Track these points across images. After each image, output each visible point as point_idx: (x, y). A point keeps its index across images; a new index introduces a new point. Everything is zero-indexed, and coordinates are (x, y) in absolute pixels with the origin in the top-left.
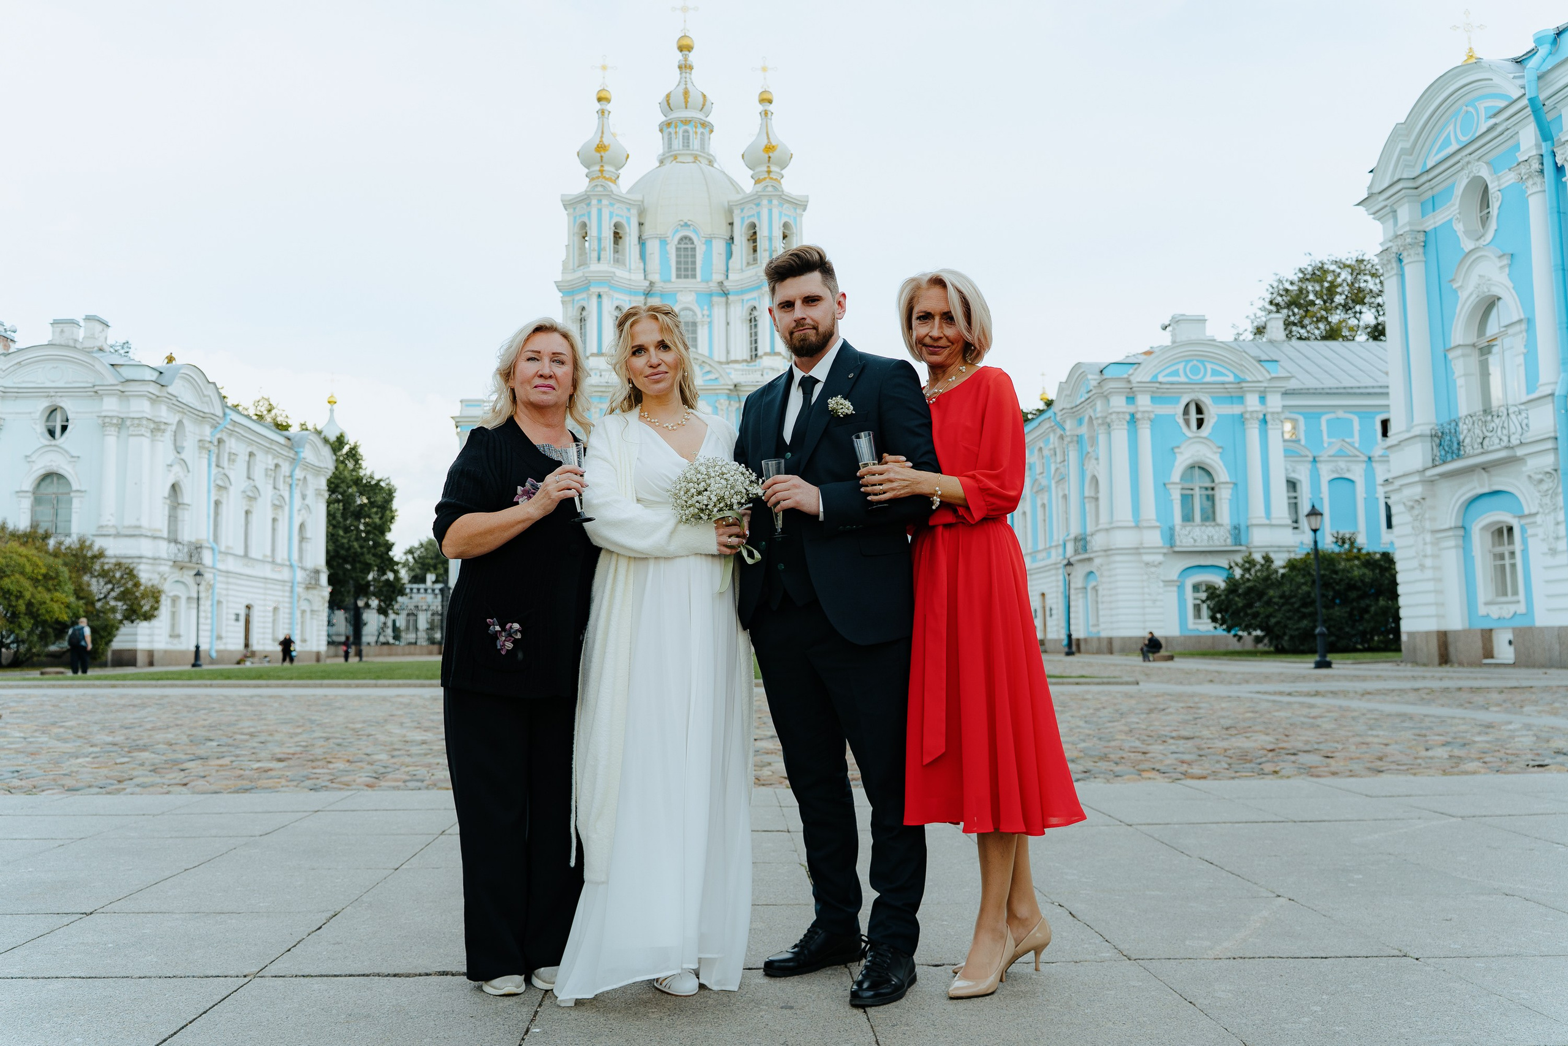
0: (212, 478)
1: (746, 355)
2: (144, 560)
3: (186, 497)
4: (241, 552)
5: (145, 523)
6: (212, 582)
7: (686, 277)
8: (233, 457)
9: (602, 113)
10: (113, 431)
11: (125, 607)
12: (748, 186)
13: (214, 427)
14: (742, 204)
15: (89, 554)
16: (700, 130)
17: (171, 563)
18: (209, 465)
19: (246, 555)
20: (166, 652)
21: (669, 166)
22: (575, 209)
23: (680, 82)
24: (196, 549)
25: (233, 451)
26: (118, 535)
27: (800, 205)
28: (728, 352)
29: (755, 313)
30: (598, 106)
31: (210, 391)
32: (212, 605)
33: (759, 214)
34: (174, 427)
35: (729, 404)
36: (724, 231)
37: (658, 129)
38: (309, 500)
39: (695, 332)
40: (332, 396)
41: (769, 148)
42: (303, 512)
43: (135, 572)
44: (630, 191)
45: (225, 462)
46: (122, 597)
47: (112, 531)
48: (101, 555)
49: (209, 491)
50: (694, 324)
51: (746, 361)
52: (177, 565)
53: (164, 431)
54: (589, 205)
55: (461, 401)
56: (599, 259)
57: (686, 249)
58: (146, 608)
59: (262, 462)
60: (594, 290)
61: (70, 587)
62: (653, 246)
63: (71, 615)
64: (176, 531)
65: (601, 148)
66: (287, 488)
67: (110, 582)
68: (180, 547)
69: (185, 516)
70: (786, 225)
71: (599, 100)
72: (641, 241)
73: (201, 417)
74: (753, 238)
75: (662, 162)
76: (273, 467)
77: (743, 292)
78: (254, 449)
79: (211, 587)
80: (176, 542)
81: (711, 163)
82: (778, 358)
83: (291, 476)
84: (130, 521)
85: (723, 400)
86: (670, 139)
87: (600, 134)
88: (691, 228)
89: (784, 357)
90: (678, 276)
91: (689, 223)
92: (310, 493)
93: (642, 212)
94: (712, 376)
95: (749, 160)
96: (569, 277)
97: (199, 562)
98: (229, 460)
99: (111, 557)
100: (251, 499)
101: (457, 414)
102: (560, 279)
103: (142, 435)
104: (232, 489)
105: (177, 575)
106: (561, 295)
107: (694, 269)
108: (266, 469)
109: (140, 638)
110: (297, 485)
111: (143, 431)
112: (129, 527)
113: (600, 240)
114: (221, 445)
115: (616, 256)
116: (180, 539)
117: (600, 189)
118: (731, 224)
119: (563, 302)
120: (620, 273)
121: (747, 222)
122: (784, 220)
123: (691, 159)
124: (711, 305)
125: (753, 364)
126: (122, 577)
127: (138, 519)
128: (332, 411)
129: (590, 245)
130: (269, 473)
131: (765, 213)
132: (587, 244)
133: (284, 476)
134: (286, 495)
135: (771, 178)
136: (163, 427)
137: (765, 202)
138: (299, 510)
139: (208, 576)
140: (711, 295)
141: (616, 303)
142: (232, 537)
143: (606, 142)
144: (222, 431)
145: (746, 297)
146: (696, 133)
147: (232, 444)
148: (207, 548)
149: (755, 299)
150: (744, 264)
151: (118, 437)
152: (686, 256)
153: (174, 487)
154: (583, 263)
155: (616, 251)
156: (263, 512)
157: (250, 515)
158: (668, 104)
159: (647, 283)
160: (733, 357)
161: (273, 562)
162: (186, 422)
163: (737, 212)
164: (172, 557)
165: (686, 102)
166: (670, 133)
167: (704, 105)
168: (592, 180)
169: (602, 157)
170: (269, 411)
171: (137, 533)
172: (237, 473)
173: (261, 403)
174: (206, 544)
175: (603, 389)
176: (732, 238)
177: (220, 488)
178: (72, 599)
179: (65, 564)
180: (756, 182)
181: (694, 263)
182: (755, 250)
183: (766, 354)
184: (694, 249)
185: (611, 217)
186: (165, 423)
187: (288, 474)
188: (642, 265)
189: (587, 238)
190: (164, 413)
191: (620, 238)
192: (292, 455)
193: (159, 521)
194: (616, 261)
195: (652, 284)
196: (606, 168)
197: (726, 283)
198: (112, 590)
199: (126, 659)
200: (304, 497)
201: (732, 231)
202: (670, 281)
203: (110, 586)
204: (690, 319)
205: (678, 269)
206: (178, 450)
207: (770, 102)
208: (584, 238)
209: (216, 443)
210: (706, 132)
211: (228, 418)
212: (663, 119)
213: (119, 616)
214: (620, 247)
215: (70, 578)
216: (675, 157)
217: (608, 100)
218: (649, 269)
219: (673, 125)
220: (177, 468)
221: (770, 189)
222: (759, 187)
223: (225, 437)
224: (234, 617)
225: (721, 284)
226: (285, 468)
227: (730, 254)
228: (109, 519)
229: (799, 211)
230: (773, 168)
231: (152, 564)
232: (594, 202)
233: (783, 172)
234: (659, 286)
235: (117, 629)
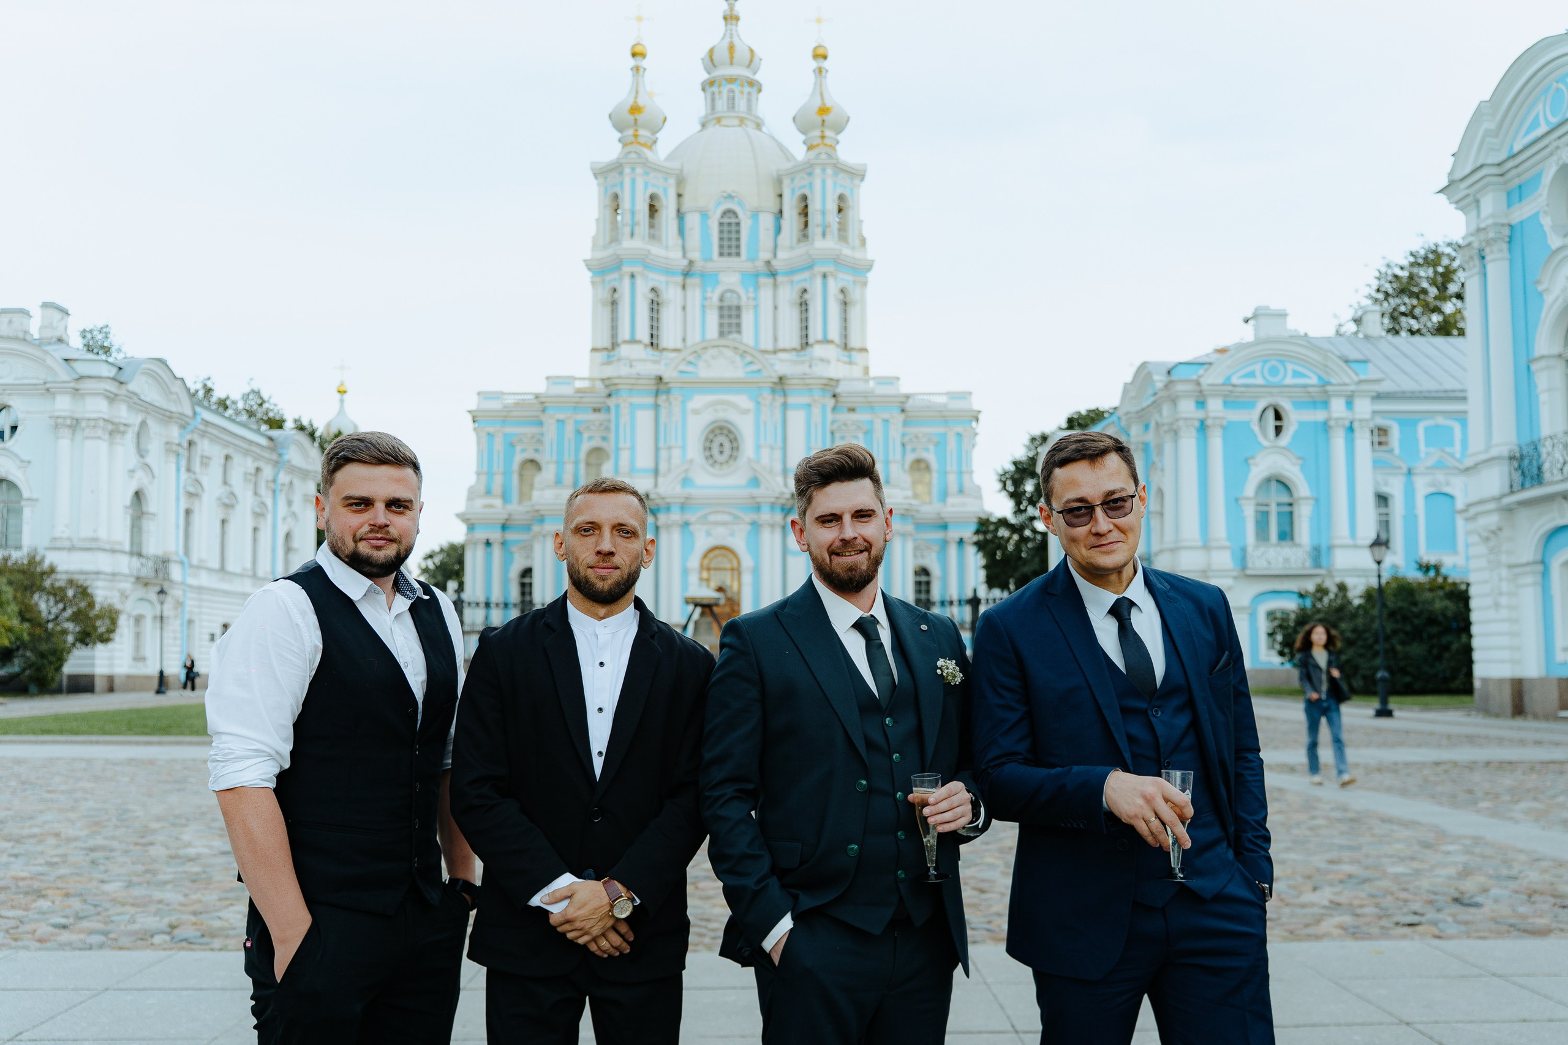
0: (182, 484)
1: (795, 343)
2: (102, 576)
3: (152, 505)
4: (216, 564)
5: (103, 534)
6: (181, 600)
7: (730, 254)
8: (205, 461)
9: (636, 69)
10: (66, 432)
11: (78, 629)
12: (799, 152)
13: (183, 427)
14: (792, 174)
15: (38, 569)
16: (747, 89)
17: (133, 580)
18: (178, 470)
19: (222, 568)
20: (128, 677)
21: (711, 130)
22: (606, 178)
23: (725, 35)
24: (163, 563)
25: (206, 454)
26: (72, 548)
27: (857, 174)
28: (776, 339)
29: (806, 296)
30: (632, 62)
31: (176, 388)
32: (182, 625)
33: (811, 185)
34: (136, 429)
35: (774, 399)
36: (772, 204)
37: (699, 87)
38: (296, 507)
39: (739, 316)
40: (342, 384)
41: (824, 110)
42: (289, 520)
43: (89, 591)
44: (669, 158)
45: (197, 466)
46: (76, 617)
47: (67, 544)
48: (52, 570)
49: (178, 499)
50: (738, 308)
51: (794, 349)
52: (141, 581)
53: (123, 433)
54: (621, 173)
55: (479, 393)
56: (632, 235)
57: (730, 224)
58: (102, 630)
59: (242, 465)
60: (627, 269)
61: (13, 608)
62: (693, 221)
63: (13, 639)
64: (140, 544)
65: (635, 109)
66: (270, 493)
67: (61, 600)
68: (144, 561)
69: (150, 527)
70: (841, 198)
71: (634, 55)
72: (680, 215)
73: (167, 417)
74: (805, 212)
75: (704, 125)
76: (253, 471)
77: (792, 272)
78: (230, 451)
79: (179, 604)
80: (140, 555)
81: (759, 126)
82: (831, 347)
83: (274, 481)
84: (86, 532)
85: (767, 395)
86: (713, 100)
87: (634, 94)
88: (736, 199)
89: (838, 346)
90: (721, 254)
91: (734, 194)
92: (297, 498)
93: (680, 181)
94: (754, 367)
95: (802, 123)
96: (600, 255)
97: (167, 578)
98: (202, 463)
99: (62, 573)
100: (228, 506)
101: (474, 407)
102: (588, 256)
103: (99, 438)
104: (205, 497)
105: (140, 592)
106: (590, 274)
107: (738, 247)
108: (246, 474)
109: (98, 662)
110: (281, 490)
111: (99, 433)
112: (86, 539)
113: (633, 213)
114: (193, 448)
115: (652, 231)
116: (144, 552)
117: (633, 156)
118: (780, 196)
119: (593, 283)
120: (656, 250)
121: (798, 193)
122: (839, 191)
123: (736, 122)
124: (757, 287)
125: (803, 353)
126: (74, 596)
127: (95, 531)
128: (342, 401)
129: (622, 219)
130: (249, 477)
131: (818, 183)
132: (619, 218)
133: (267, 481)
134: (269, 502)
135: (826, 145)
136: (122, 428)
137: (818, 171)
138: (284, 519)
139: (175, 592)
140: (757, 275)
141: (651, 285)
142: (205, 547)
143: (641, 102)
144: (192, 432)
145: (797, 278)
146: (742, 92)
147: (204, 446)
148: (176, 562)
149: (805, 280)
150: (795, 240)
151: (72, 440)
152: (730, 232)
153: (138, 495)
154: (615, 239)
155: (652, 226)
156: (242, 520)
157: (227, 526)
158: (711, 63)
159: (685, 262)
160: (781, 345)
161: (254, 576)
162: (151, 423)
163: (786, 182)
164: (135, 573)
165: (732, 58)
166: (713, 94)
167: (751, 61)
168: (625, 145)
169: (636, 120)
170: (261, 405)
171: (93, 545)
172: (211, 479)
173: (251, 397)
174: (174, 558)
175: (633, 381)
176: (781, 212)
177: (191, 495)
178: (15, 622)
179: (10, 583)
180: (810, 148)
181: (738, 239)
182: (806, 224)
183: (818, 342)
184: (738, 224)
185: (646, 188)
186: (125, 425)
187: (270, 478)
188: (680, 242)
189: (619, 211)
190: (123, 413)
191: (656, 211)
192: (274, 457)
193: (121, 534)
194: (652, 237)
195: (691, 263)
196: (642, 132)
197: (774, 263)
198: (64, 609)
199: (82, 685)
200: (290, 503)
201: (781, 204)
202: (711, 260)
203: (61, 606)
204: (735, 303)
205: (721, 247)
206: (141, 452)
207: (825, 57)
208: (616, 210)
209: (185, 445)
210: (754, 90)
211: (199, 419)
212: (705, 76)
213: (70, 639)
214: (656, 221)
215: (15, 598)
216: (719, 120)
217: (643, 55)
218: (688, 246)
219: (716, 84)
220: (140, 474)
221: (824, 156)
222: (812, 154)
223: (196, 438)
224: (207, 637)
225: (768, 263)
226: (268, 472)
227: (778, 230)
228: (61, 531)
229: (856, 181)
230: (829, 133)
231: (111, 581)
232: (627, 170)
233: (840, 137)
234: (699, 265)
235: (69, 652)
